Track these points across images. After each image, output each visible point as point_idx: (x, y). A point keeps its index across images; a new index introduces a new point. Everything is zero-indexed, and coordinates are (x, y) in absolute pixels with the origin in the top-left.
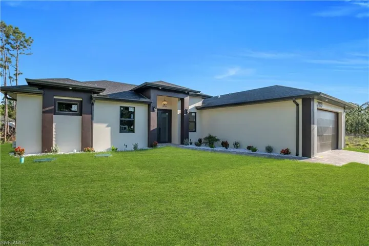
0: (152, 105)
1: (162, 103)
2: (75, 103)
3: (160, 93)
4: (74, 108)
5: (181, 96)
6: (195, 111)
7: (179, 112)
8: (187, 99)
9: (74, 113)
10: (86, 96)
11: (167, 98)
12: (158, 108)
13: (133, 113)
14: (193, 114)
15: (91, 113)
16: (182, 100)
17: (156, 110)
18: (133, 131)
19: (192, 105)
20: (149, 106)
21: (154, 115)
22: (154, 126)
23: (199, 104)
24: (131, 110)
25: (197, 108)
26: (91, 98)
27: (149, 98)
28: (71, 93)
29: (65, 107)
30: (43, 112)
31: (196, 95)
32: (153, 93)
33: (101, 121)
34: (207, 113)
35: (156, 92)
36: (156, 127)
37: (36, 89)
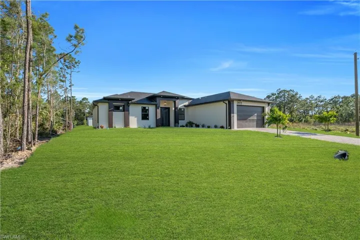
0: (158, 105)
1: (163, 104)
2: (121, 106)
3: (161, 99)
4: (121, 108)
5: (174, 100)
6: (184, 107)
7: (173, 109)
8: (177, 101)
9: (121, 111)
10: (126, 102)
11: (166, 101)
12: (161, 106)
13: (148, 110)
14: (183, 110)
15: (128, 111)
16: (175, 102)
17: (160, 108)
18: (148, 119)
19: (181, 105)
20: (156, 106)
21: (159, 111)
22: (159, 117)
23: (187, 103)
24: (147, 108)
25: (185, 106)
26: (129, 103)
27: (156, 102)
28: (120, 102)
29: (117, 108)
30: (109, 111)
31: (183, 98)
32: (158, 99)
33: (132, 116)
34: (191, 108)
35: (160, 98)
36: (160, 117)
37: (107, 101)
